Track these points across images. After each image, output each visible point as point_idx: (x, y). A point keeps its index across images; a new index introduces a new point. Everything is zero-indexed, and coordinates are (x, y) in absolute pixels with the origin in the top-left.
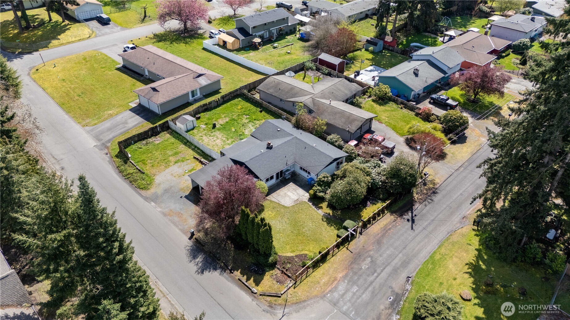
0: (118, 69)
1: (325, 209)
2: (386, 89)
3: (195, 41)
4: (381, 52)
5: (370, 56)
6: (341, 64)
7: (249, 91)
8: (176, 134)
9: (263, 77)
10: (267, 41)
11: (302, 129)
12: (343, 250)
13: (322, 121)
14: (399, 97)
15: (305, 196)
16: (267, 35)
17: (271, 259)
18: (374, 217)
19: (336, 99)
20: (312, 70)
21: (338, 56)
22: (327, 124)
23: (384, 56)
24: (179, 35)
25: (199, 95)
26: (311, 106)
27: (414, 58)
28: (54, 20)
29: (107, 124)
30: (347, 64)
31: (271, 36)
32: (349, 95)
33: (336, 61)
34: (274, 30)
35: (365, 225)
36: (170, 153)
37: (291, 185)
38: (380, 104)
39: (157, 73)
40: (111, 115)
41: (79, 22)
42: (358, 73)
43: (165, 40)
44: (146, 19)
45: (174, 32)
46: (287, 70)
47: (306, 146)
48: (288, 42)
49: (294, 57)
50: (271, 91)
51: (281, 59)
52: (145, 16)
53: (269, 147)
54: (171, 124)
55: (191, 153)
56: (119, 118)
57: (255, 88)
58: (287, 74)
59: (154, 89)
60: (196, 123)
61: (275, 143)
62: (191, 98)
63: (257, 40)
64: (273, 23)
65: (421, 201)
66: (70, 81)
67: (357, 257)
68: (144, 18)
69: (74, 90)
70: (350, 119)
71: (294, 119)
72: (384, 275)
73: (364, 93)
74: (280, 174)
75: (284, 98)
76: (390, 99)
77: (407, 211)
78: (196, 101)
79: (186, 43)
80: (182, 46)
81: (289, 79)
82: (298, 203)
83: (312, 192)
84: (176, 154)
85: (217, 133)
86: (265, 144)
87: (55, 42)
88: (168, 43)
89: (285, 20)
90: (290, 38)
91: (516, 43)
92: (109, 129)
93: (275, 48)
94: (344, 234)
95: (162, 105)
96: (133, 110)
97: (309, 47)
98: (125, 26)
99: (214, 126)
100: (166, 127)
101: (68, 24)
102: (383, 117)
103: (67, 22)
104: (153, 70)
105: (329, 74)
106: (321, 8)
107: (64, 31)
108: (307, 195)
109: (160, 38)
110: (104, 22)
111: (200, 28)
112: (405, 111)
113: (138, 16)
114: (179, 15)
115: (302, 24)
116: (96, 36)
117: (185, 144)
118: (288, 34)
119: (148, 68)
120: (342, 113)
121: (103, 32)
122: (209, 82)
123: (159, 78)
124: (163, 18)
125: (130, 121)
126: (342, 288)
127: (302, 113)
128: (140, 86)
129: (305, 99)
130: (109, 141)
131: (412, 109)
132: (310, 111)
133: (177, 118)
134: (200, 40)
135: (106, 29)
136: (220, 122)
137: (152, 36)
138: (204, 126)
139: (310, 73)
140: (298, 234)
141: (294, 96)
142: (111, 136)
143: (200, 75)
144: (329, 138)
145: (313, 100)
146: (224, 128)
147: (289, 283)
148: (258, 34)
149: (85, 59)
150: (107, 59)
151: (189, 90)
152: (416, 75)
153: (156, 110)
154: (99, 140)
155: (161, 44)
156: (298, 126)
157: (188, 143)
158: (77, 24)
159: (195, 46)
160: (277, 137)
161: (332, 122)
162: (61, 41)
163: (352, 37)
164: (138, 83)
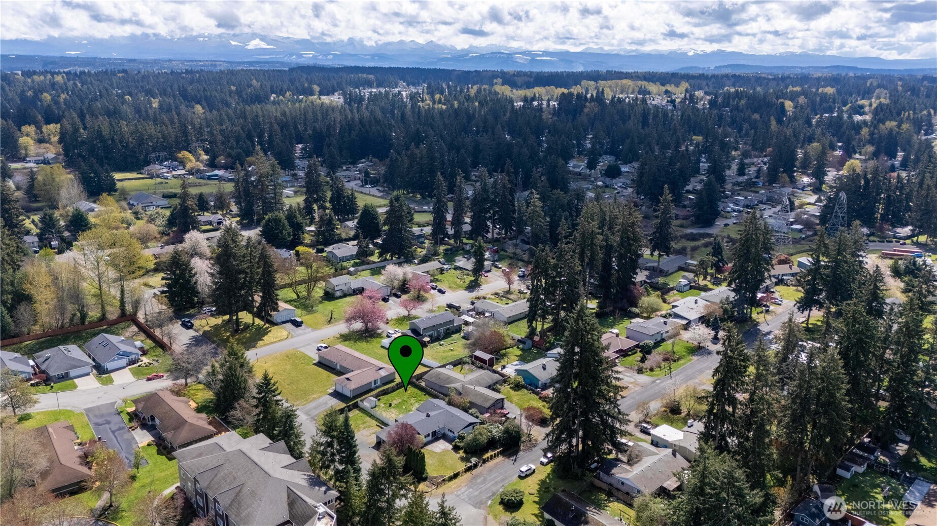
0: (315, 364)
1: (461, 453)
2: (520, 379)
3: (375, 340)
4: (530, 349)
5: (519, 353)
6: (491, 360)
7: (417, 380)
8: (364, 411)
9: (427, 369)
10: (435, 339)
11: (452, 405)
12: (468, 474)
13: (466, 400)
14: (530, 385)
15: (449, 447)
16: (435, 334)
17: (424, 476)
18: (492, 458)
19: (480, 385)
20: (469, 364)
21: (491, 353)
22: (470, 402)
23: (530, 353)
24: (361, 334)
25: (379, 383)
26: (461, 390)
27: (548, 355)
28: (256, 323)
29: (312, 405)
30: (497, 359)
31: (439, 335)
32: (491, 382)
33: (487, 357)
34: (442, 330)
35: (484, 461)
36: (360, 423)
37: (442, 441)
38: (515, 390)
39: (347, 367)
40: (315, 399)
41: (276, 324)
42: (504, 367)
43: (350, 340)
44: (333, 320)
45: (356, 332)
46: (448, 364)
47: (453, 415)
48: (453, 340)
49: (455, 353)
50: (433, 380)
51: (444, 355)
52: (331, 318)
53: (428, 416)
54: (360, 403)
55: (374, 422)
56: (321, 400)
57: (421, 378)
58: (448, 367)
59: (348, 379)
60: (378, 403)
61: (431, 414)
62: (373, 386)
63: (427, 339)
64: (440, 325)
65: (524, 450)
66: (280, 374)
67: (475, 477)
68: (330, 321)
69: (284, 380)
70: (486, 398)
71: (447, 399)
72: (489, 485)
73: (505, 381)
74: (434, 433)
75: (442, 384)
76: (523, 387)
77: (513, 456)
78: (377, 388)
79: (367, 342)
80: (364, 345)
81: (449, 371)
82: (445, 451)
83: (454, 443)
84: (364, 423)
85: (392, 410)
86: (425, 415)
87: (260, 343)
88: (353, 342)
89: (452, 322)
90: (455, 336)
91: (641, 344)
92: (315, 408)
93: (441, 345)
94: (469, 465)
95: (354, 390)
96: (331, 394)
97: (470, 344)
98: (315, 327)
99: (390, 405)
100: (356, 406)
101: (269, 327)
102: (515, 399)
103: (267, 325)
104: (344, 365)
105: (481, 367)
106: (486, 309)
107: (267, 334)
108: (451, 447)
109: (345, 338)
110: (297, 324)
111: (378, 329)
112: (533, 395)
113: (325, 318)
114: (363, 318)
115: (467, 323)
116: (292, 337)
117: (370, 417)
118: (454, 333)
119: (339, 363)
120: (482, 395)
121: (297, 333)
122: (387, 373)
123: (348, 371)
124: (348, 320)
125: (329, 402)
126: (463, 490)
127: (453, 395)
128: (335, 378)
129: (457, 385)
130: (316, 416)
131: (537, 394)
132: (460, 394)
133: (364, 399)
134: (379, 339)
135: (299, 330)
136: (394, 403)
137: (339, 336)
138: (383, 405)
139: (466, 367)
140: (442, 466)
141: (451, 382)
142: (317, 412)
143: (381, 368)
144: (470, 411)
145: (463, 386)
146: (397, 406)
147: (434, 487)
148: (427, 334)
149: (287, 356)
150: (305, 356)
151: (372, 379)
152: (544, 368)
153: (348, 394)
154: (309, 415)
155: (347, 343)
156: (450, 403)
157: (371, 416)
158: (276, 327)
159: (375, 344)
160: (434, 410)
161: (473, 401)
162: (266, 342)
163: (501, 338)
164: (332, 375)
